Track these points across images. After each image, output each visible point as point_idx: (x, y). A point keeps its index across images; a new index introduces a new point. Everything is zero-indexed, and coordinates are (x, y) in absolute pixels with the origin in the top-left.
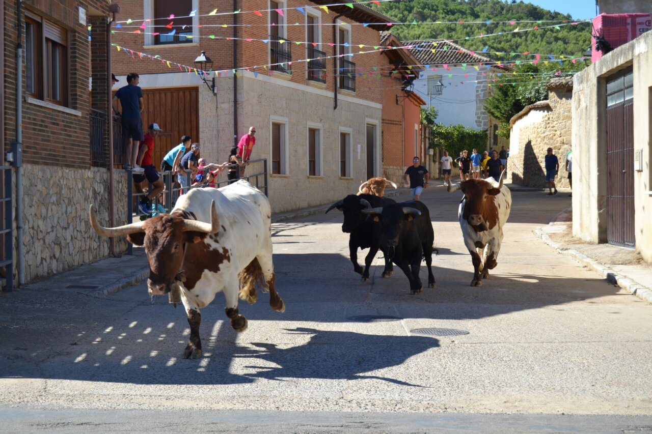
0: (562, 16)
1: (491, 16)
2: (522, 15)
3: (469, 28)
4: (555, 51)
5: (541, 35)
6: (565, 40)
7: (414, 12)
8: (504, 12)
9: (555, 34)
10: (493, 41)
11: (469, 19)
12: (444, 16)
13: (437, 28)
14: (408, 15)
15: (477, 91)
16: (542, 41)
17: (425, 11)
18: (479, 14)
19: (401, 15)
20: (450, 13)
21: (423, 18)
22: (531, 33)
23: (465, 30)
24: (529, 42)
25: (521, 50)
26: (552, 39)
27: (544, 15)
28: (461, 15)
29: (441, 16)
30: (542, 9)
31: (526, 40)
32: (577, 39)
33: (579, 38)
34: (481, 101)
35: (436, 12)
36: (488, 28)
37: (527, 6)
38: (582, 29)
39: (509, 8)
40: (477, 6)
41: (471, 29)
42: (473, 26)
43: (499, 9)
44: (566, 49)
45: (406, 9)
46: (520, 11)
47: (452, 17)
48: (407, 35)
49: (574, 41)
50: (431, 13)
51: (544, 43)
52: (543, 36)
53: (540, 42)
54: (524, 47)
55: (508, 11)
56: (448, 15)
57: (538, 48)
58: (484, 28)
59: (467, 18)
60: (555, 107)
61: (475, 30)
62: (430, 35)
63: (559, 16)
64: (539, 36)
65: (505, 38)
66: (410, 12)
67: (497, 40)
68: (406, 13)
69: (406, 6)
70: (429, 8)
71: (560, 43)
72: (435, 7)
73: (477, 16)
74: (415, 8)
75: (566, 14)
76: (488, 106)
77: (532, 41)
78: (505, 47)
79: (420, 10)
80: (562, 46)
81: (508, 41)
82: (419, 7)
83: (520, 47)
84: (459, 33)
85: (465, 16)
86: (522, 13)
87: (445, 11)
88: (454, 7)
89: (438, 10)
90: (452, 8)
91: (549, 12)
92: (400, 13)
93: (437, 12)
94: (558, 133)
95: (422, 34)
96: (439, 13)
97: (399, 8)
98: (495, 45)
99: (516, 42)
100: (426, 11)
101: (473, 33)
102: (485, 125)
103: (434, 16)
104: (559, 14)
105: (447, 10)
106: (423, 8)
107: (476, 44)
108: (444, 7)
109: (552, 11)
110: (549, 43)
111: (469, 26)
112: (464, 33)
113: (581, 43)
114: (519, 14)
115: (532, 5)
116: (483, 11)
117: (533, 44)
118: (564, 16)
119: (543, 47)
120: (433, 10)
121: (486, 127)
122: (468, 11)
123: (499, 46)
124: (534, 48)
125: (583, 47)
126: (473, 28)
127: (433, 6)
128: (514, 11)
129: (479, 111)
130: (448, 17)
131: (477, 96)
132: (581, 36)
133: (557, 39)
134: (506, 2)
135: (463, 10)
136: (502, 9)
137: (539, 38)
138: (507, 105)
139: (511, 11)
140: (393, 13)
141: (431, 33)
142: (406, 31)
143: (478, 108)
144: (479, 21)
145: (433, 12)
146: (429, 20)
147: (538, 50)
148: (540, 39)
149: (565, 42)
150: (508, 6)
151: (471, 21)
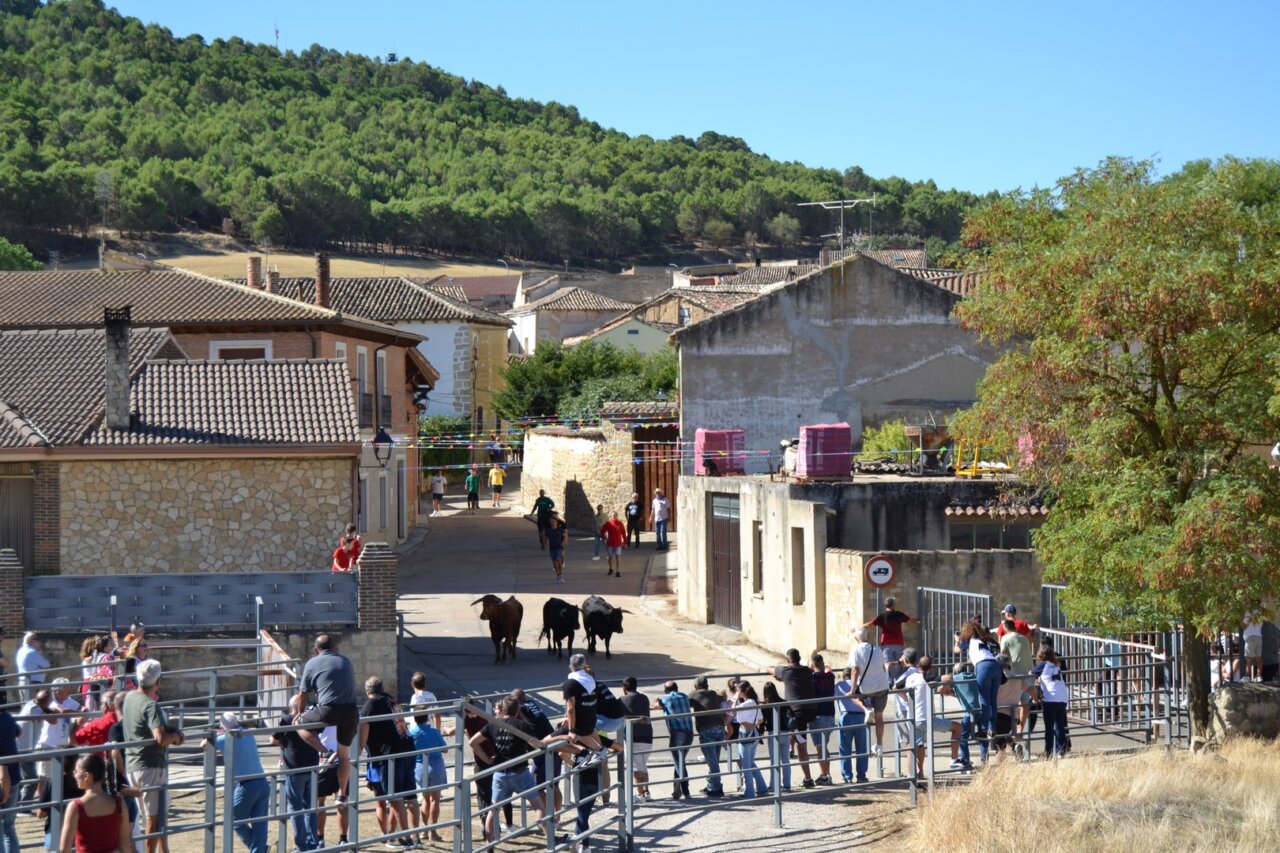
0: (488, 90)
1: (351, 92)
2: (410, 87)
3: (311, 119)
4: (481, 171)
5: (452, 135)
6: (498, 145)
7: (202, 83)
8: (374, 80)
9: (478, 134)
10: (360, 146)
11: (310, 99)
12: (259, 91)
13: (249, 119)
14: (189, 89)
15: (456, 360)
16: (454, 147)
17: (222, 81)
18: (329, 87)
19: (176, 90)
20: (270, 85)
21: (219, 96)
22: (433, 131)
23: (304, 122)
24: (430, 149)
25: (416, 167)
26: (473, 144)
27: (452, 88)
28: (292, 92)
29: (254, 92)
30: (449, 75)
31: (424, 145)
32: (521, 146)
33: (526, 143)
35: (243, 84)
36: (348, 118)
37: (418, 68)
38: (527, 120)
39: (385, 72)
40: (321, 66)
41: (316, 120)
42: (318, 115)
43: (365, 73)
44: (501, 166)
45: (184, 77)
46: (405, 79)
47: (277, 95)
48: (195, 135)
49: (517, 150)
50: (234, 86)
51: (458, 153)
52: (455, 136)
53: (450, 151)
54: (420, 160)
55: (381, 78)
56: (268, 89)
57: (449, 164)
58: (340, 119)
59: (304, 96)
60: (610, 437)
61: (323, 123)
62: (239, 134)
63: (481, 90)
64: (448, 138)
65: (382, 141)
66: (192, 82)
67: (367, 144)
68: (184, 84)
69: (183, 69)
70: (229, 75)
71: (488, 151)
72: (241, 73)
73: (324, 93)
74: (203, 76)
75: (495, 87)
77: (436, 149)
78: (385, 161)
79: (213, 78)
80: (494, 160)
81: (389, 148)
82: (209, 72)
83: (413, 159)
84: (293, 129)
85: (300, 93)
86: (408, 83)
87: (262, 81)
88: (279, 74)
89: (248, 79)
90: (274, 75)
91: (462, 82)
92: (172, 86)
93: (247, 84)
95: (223, 134)
96: (251, 86)
97: (170, 74)
98: (365, 157)
99: (405, 149)
100: (224, 81)
101: (319, 129)
103: (242, 92)
104: (481, 85)
105: (265, 79)
106: (219, 75)
107: (329, 155)
108: (259, 72)
109: (469, 80)
110: (468, 153)
111: (310, 114)
112: (304, 128)
113: (529, 152)
114: (404, 85)
115: (429, 67)
116: (334, 80)
117: (438, 154)
118: (492, 90)
119: (456, 161)
120: (237, 78)
122: (307, 82)
123: (373, 158)
124: (441, 162)
125: (533, 163)
126: (319, 119)
127: (237, 71)
128: (394, 79)
129: (459, 390)
130: (268, 94)
132: (528, 137)
133: (482, 144)
134: (378, 58)
135: (297, 80)
136: (371, 74)
137: (449, 143)
139: (387, 79)
140: (160, 86)
141: (240, 131)
142: (191, 127)
143: (457, 385)
144: (329, 104)
145: (239, 84)
146: (231, 101)
147: (449, 167)
148: (451, 144)
149: (499, 152)
150: (382, 68)
151: (313, 102)
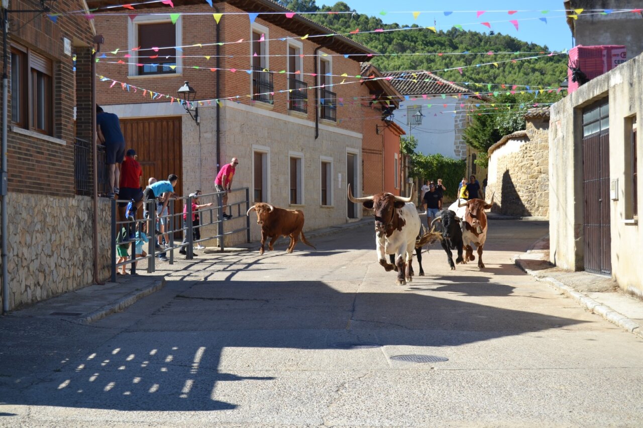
0: (539, 48)
1: (469, 48)
2: (500, 47)
3: (448, 59)
4: (532, 82)
5: (518, 67)
6: (542, 71)
7: (394, 43)
8: (482, 43)
9: (532, 66)
10: (471, 72)
11: (448, 50)
12: (423, 47)
13: (417, 60)
14: (388, 46)
15: (456, 121)
16: (519, 72)
17: (404, 42)
18: (458, 45)
19: (381, 46)
20: (429, 44)
21: (403, 49)
22: (509, 64)
23: (444, 61)
24: (507, 73)
25: (499, 81)
26: (529, 70)
27: (521, 47)
28: (440, 47)
29: (420, 47)
30: (520, 41)
31: (504, 71)
32: (553, 71)
33: (556, 69)
34: (459, 131)
35: (415, 43)
36: (467, 59)
37: (504, 38)
38: (559, 61)
39: (487, 40)
40: (456, 37)
41: (450, 60)
42: (451, 58)
43: (478, 40)
44: (543, 80)
45: (386, 41)
46: (498, 43)
47: (431, 48)
48: (387, 66)
49: (551, 72)
50: (410, 45)
51: (521, 74)
52: (520, 67)
53: (517, 73)
54: (502, 78)
55: (486, 43)
56: (428, 46)
57: (516, 79)
58: (462, 59)
59: (445, 49)
60: (533, 137)
61: (454, 61)
62: (410, 66)
63: (536, 48)
64: (516, 67)
65: (483, 69)
66: (390, 43)
67: (475, 71)
68: (386, 44)
69: (386, 37)
70: (408, 40)
71: (537, 74)
72: (414, 39)
73: (455, 48)
74: (395, 40)
75: (543, 46)
76: (467, 136)
77: (510, 72)
78: (483, 78)
79: (400, 41)
80: (539, 77)
81: (486, 72)
82: (399, 38)
83: (498, 78)
84: (438, 63)
85: (443, 48)
86: (499, 44)
87: (425, 42)
88: (433, 39)
89: (417, 41)
90: (431, 39)
91: (527, 43)
92: (380, 45)
93: (417, 44)
94: (535, 162)
95: (401, 65)
96: (419, 45)
97: (379, 40)
98: (473, 76)
99: (494, 73)
100: (406, 42)
101: (451, 64)
102: (463, 154)
103: (414, 47)
104: (536, 45)
105: (426, 41)
106: (403, 40)
107: (454, 75)
108: (423, 38)
109: (529, 43)
110: (526, 74)
111: (447, 57)
112: (443, 63)
113: (558, 73)
114: (497, 46)
115: (510, 37)
116: (461, 43)
117: (510, 75)
118: (541, 48)
119: (520, 78)
120: (412, 41)
121: (465, 157)
122: (447, 43)
123: (477, 77)
124: (512, 79)
125: (560, 78)
126: (452, 60)
127: (412, 38)
128: (492, 43)
129: (458, 141)
130: (427, 48)
131: (456, 126)
132: (557, 67)
133: (534, 70)
134: (484, 33)
135: (442, 42)
136: (481, 40)
137: (517, 69)
138: (485, 135)
139: (489, 43)
140: (373, 45)
141: (411, 64)
142: (386, 62)
143: (457, 138)
144: (457, 53)
145: (413, 44)
146: (408, 51)
147: (516, 81)
148: (517, 70)
149: (542, 74)
150: (487, 38)
151: (449, 52)
